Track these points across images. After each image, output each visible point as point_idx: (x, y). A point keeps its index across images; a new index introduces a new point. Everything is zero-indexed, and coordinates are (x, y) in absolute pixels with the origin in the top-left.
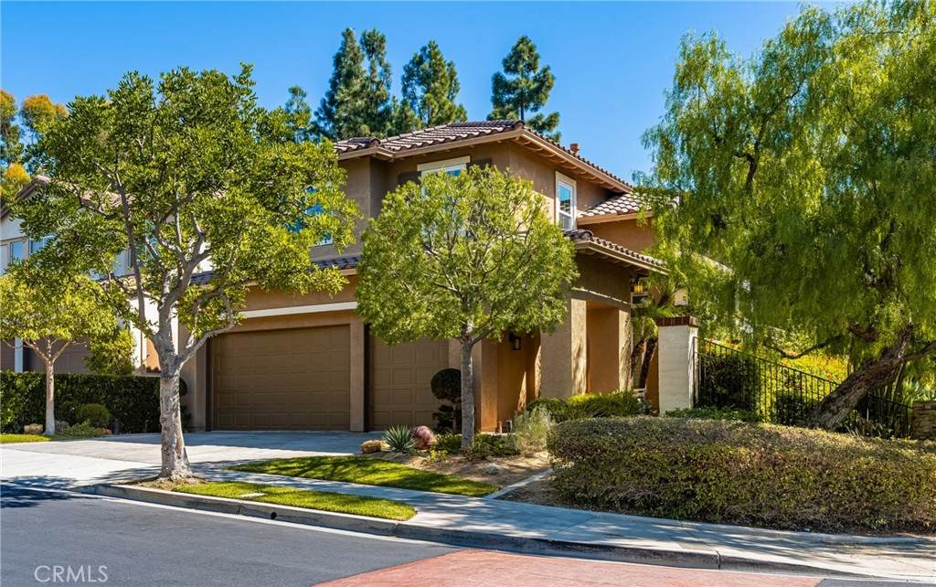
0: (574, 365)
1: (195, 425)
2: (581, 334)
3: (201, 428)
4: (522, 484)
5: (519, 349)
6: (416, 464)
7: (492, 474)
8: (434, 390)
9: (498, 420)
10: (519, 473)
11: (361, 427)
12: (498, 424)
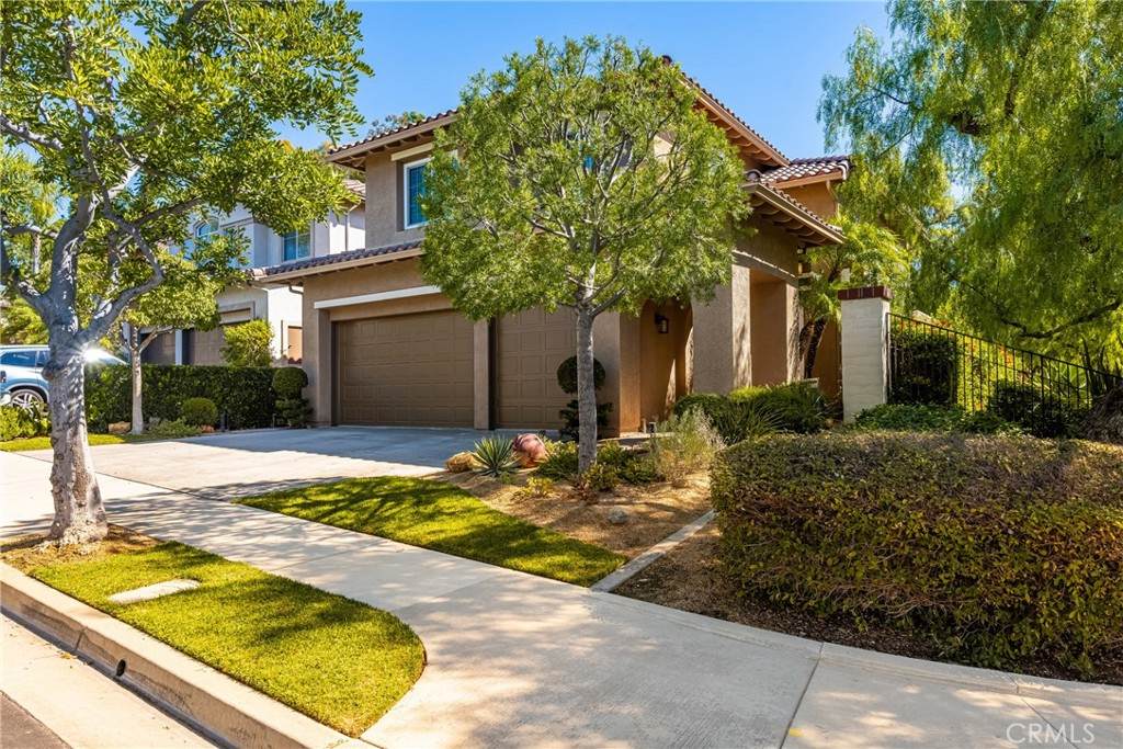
0: (735, 350)
1: (318, 420)
2: (744, 311)
3: (325, 423)
4: (668, 546)
5: (667, 332)
6: (503, 503)
7: (618, 524)
8: (560, 383)
9: (642, 417)
10: (662, 520)
11: (485, 424)
12: (642, 422)
